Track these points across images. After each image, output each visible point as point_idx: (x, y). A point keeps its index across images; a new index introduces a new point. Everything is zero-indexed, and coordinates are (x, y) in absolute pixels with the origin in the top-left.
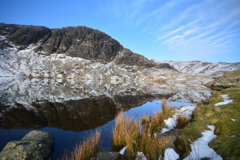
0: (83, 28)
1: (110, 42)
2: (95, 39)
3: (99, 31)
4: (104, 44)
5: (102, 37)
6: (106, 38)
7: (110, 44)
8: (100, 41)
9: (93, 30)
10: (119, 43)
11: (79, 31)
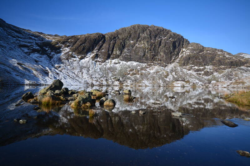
0: (136, 27)
1: (170, 38)
2: (151, 37)
3: (155, 26)
4: (163, 41)
5: (159, 33)
6: (165, 33)
7: (170, 41)
8: (157, 38)
9: (148, 27)
10: (182, 37)
11: (132, 31)
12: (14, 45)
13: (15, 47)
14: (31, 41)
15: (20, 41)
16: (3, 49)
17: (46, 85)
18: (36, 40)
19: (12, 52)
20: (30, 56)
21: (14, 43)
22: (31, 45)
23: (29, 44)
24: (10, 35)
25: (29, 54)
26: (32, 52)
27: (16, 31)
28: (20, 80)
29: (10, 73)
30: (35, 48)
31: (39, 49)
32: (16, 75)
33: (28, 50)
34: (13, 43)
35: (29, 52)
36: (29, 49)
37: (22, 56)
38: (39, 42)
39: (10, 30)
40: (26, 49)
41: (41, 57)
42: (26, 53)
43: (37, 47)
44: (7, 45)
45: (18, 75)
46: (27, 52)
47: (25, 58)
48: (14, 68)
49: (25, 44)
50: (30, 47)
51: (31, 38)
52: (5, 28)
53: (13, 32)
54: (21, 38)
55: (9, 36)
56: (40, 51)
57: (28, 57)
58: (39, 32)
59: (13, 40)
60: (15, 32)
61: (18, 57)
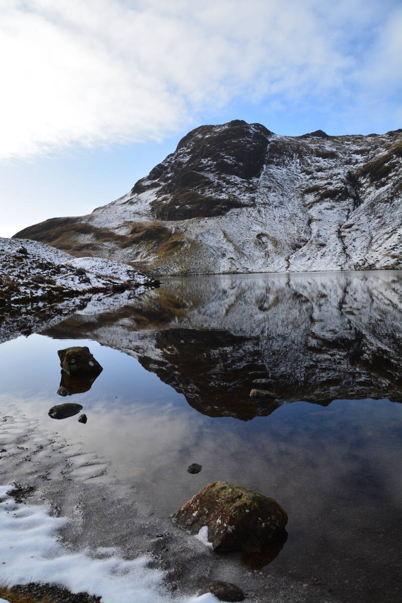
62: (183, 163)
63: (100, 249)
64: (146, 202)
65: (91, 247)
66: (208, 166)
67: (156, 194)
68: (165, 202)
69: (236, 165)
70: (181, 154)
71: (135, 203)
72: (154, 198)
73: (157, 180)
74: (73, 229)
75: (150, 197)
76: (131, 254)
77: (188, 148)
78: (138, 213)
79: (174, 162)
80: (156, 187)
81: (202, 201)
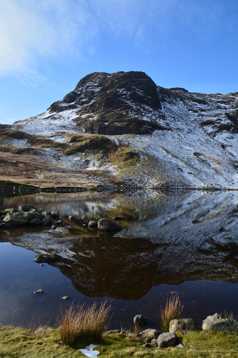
12: (194, 125)
13: (194, 128)
14: (218, 111)
15: (202, 115)
16: (179, 133)
17: (229, 190)
18: (226, 109)
19: (191, 135)
20: (216, 138)
21: (195, 120)
22: (217, 120)
23: (215, 119)
24: (191, 110)
25: (214, 136)
26: (218, 132)
27: (200, 102)
28: (192, 181)
29: (182, 171)
30: (222, 122)
31: (230, 123)
32: (189, 173)
33: (213, 128)
34: (193, 121)
35: (214, 132)
36: (215, 126)
37: (202, 140)
38: (231, 110)
39: (192, 102)
40: (210, 127)
41: (232, 138)
42: (209, 134)
43: (226, 121)
44: (186, 125)
45: (191, 173)
46: (212, 133)
47: (207, 143)
48: (189, 162)
49: (210, 118)
50: (216, 123)
51: (219, 107)
52: (186, 101)
53: (195, 105)
54: (205, 111)
55: (190, 112)
56: (231, 126)
57: (212, 140)
58: (233, 92)
59: (194, 116)
60: (198, 103)
61: (197, 142)
62: (95, 92)
63: (43, 155)
64: (68, 118)
65: (32, 152)
66: (124, 94)
67: (76, 113)
68: (90, 119)
69: (145, 97)
70: (89, 86)
71: (58, 118)
72: (75, 116)
73: (73, 103)
74: (5, 134)
75: (71, 115)
76: (79, 161)
77: (95, 83)
78: (64, 127)
79: (85, 91)
80: (74, 108)
81: (130, 120)
